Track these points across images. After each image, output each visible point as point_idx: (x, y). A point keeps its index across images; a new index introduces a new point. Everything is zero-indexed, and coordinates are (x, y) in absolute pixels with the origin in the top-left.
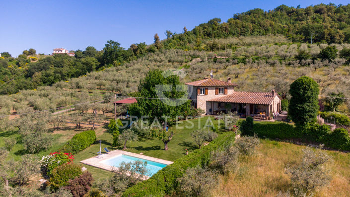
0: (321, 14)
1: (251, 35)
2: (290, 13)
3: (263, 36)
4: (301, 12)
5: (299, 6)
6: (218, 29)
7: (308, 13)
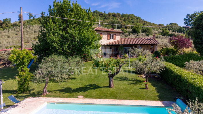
0: (115, 17)
2: (101, 15)
4: (106, 15)
5: (105, 12)
7: (110, 16)
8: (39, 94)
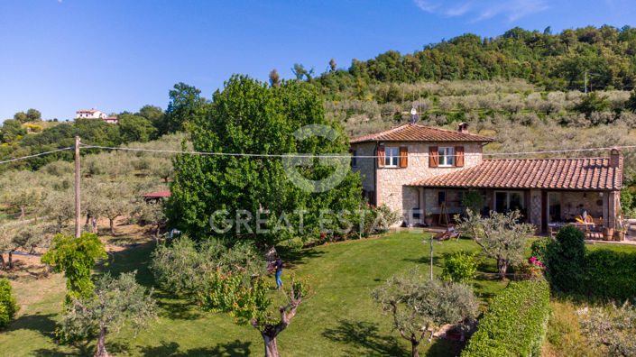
0: (591, 43)
1: (462, 78)
2: (532, 42)
3: (485, 81)
4: (553, 40)
5: (547, 30)
7: (567, 42)
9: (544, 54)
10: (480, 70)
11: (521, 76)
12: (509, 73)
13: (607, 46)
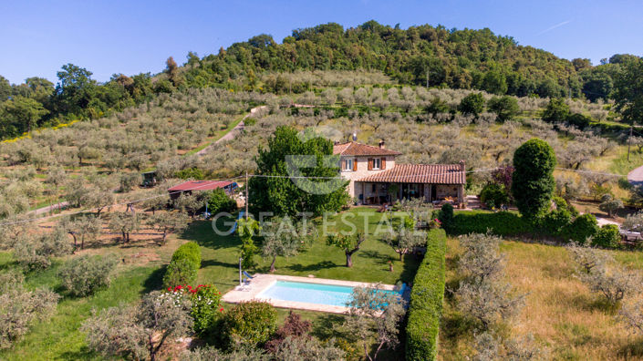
0: (429, 41)
1: (332, 68)
2: (385, 35)
3: (351, 72)
4: (401, 35)
5: (397, 26)
6: (278, 55)
7: (412, 38)
8: (266, 270)
9: (395, 48)
10: (346, 61)
11: (378, 67)
12: (369, 65)
13: (441, 45)
